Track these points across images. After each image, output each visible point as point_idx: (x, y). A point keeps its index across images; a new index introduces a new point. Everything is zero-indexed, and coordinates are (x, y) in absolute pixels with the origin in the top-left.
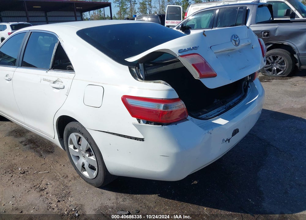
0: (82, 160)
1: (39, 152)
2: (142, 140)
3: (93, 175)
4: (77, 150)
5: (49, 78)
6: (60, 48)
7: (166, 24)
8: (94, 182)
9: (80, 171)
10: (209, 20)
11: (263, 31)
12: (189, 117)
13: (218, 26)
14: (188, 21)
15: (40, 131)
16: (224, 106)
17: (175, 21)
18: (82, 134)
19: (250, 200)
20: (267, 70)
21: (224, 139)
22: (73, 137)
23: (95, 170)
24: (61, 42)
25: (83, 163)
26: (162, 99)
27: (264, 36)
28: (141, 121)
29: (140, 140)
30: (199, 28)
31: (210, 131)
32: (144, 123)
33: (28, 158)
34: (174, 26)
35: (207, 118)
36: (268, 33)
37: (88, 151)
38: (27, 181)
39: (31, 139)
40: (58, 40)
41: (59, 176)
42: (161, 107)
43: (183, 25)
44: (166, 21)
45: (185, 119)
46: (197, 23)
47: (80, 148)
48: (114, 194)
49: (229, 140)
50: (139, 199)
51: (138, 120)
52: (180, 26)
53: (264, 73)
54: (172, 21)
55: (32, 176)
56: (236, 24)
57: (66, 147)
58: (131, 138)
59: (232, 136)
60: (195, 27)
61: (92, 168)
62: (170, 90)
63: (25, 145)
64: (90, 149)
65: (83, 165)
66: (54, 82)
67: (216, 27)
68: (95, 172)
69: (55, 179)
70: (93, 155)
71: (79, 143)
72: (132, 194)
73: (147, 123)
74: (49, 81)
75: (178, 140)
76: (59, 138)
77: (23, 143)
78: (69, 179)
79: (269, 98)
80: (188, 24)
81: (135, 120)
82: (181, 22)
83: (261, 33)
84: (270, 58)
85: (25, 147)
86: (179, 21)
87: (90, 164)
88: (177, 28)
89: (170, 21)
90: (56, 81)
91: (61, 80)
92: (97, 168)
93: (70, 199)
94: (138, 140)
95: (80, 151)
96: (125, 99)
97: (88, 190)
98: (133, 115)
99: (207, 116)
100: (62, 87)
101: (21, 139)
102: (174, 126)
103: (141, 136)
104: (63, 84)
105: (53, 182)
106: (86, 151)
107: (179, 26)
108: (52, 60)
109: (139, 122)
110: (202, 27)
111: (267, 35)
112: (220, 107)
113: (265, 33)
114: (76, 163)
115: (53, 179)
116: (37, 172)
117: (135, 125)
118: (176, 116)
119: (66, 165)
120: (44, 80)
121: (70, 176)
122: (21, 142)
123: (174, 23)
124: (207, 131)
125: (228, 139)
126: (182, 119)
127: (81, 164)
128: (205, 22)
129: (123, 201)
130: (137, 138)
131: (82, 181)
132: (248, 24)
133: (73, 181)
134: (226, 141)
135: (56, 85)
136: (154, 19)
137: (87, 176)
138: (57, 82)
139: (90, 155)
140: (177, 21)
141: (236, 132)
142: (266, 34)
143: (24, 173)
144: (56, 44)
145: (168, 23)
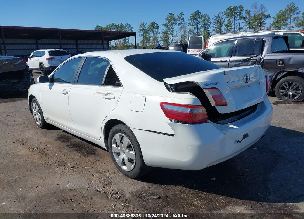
0: (123, 156)
1: (83, 153)
2: (173, 135)
3: (131, 167)
4: (119, 148)
5: (102, 92)
6: (111, 69)
7: (188, 53)
8: (131, 173)
9: (120, 165)
10: (229, 50)
11: (278, 60)
12: (208, 121)
13: (237, 55)
14: (209, 50)
15: (88, 135)
16: (237, 117)
17: (197, 50)
18: (125, 133)
19: (259, 194)
20: (283, 95)
21: (236, 140)
22: (117, 137)
23: (133, 163)
24: (112, 65)
25: (123, 158)
26: (189, 105)
27: (279, 64)
28: (173, 121)
29: (172, 136)
30: (219, 56)
31: (225, 132)
32: (175, 122)
33: (75, 157)
34: (196, 55)
35: (223, 123)
36: (283, 61)
37: (129, 147)
38: (77, 173)
39: (76, 144)
40: (109, 63)
41: (101, 171)
42: (188, 111)
43: (204, 53)
44: (188, 50)
45: (206, 122)
46: (217, 52)
47: (122, 145)
48: (147, 184)
49: (240, 142)
50: (167, 188)
51: (170, 120)
52: (202, 54)
53: (280, 98)
54: (194, 50)
55: (80, 170)
56: (253, 53)
57: (110, 146)
58: (164, 134)
59: (243, 139)
60: (216, 55)
61: (131, 161)
62: (195, 99)
63: (71, 148)
64: (131, 145)
65: (123, 160)
66: (106, 95)
67: (235, 55)
68: (133, 165)
69: (98, 172)
70: (132, 150)
71: (122, 141)
72: (162, 184)
73: (178, 122)
74: (102, 94)
75: (201, 136)
76: (104, 139)
77: (70, 146)
78: (110, 172)
79: (283, 119)
80: (209, 53)
81: (168, 120)
82: (203, 51)
83: (277, 61)
84: (285, 84)
85: (71, 149)
86: (200, 50)
87: (129, 158)
88: (199, 56)
89: (192, 50)
90: (108, 93)
91: (112, 92)
92: (135, 161)
93: (112, 186)
94: (170, 135)
95: (122, 148)
96: (162, 104)
97: (126, 181)
98: (167, 116)
99: (223, 122)
100: (113, 98)
101: (67, 144)
102: (197, 125)
103: (173, 133)
104: (114, 96)
105: (97, 174)
106: (127, 147)
107: (200, 55)
108: (104, 78)
109: (172, 122)
110: (222, 56)
111: (282, 64)
112: (233, 116)
113: (280, 61)
114: (117, 160)
115: (97, 173)
116: (84, 167)
117: (168, 123)
118: (199, 118)
119: (106, 163)
120: (98, 93)
121: (111, 171)
122: (68, 146)
123: (195, 51)
124: (222, 132)
125: (240, 140)
126: (204, 121)
127: (121, 159)
128: (225, 51)
129: (155, 189)
130: (169, 134)
131: (121, 174)
132: (264, 54)
133: (113, 174)
134: (237, 142)
135: (107, 97)
136: (176, 48)
137: (126, 169)
138: (109, 95)
139: (130, 151)
140: (199, 50)
141: (246, 136)
142: (282, 62)
143: (74, 167)
144: (108, 66)
145: (190, 51)
